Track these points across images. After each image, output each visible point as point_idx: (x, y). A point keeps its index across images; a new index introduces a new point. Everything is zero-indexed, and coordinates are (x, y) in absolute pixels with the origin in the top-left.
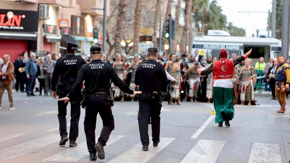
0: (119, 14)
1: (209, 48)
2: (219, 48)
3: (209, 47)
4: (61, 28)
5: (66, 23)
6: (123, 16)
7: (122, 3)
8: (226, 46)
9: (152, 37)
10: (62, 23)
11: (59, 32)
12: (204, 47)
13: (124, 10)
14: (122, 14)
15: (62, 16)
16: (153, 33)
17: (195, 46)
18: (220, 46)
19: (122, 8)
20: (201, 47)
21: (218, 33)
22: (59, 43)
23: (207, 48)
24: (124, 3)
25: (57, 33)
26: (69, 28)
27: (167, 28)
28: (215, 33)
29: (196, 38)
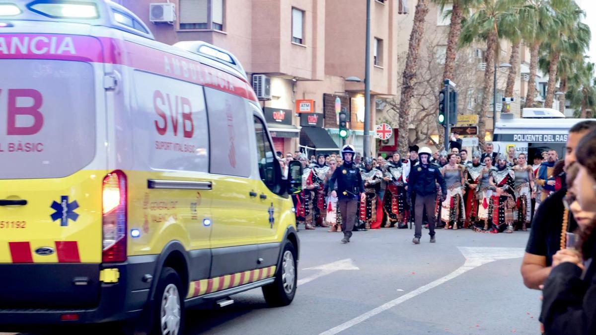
0: (404, 90)
1: (523, 140)
2: (543, 139)
3: (524, 138)
4: (300, 115)
5: (307, 106)
6: (409, 93)
7: (407, 72)
8: (554, 136)
9: (476, 128)
10: (302, 106)
11: (296, 121)
12: (515, 139)
13: (412, 83)
14: (408, 90)
15: (304, 94)
16: (477, 122)
17: (499, 138)
18: (543, 135)
19: (408, 80)
20: (509, 138)
21: (542, 113)
22: (298, 139)
23: (519, 140)
24: (411, 72)
25: (293, 123)
26: (318, 114)
27: (441, 106)
28: (535, 112)
29: (500, 123)
